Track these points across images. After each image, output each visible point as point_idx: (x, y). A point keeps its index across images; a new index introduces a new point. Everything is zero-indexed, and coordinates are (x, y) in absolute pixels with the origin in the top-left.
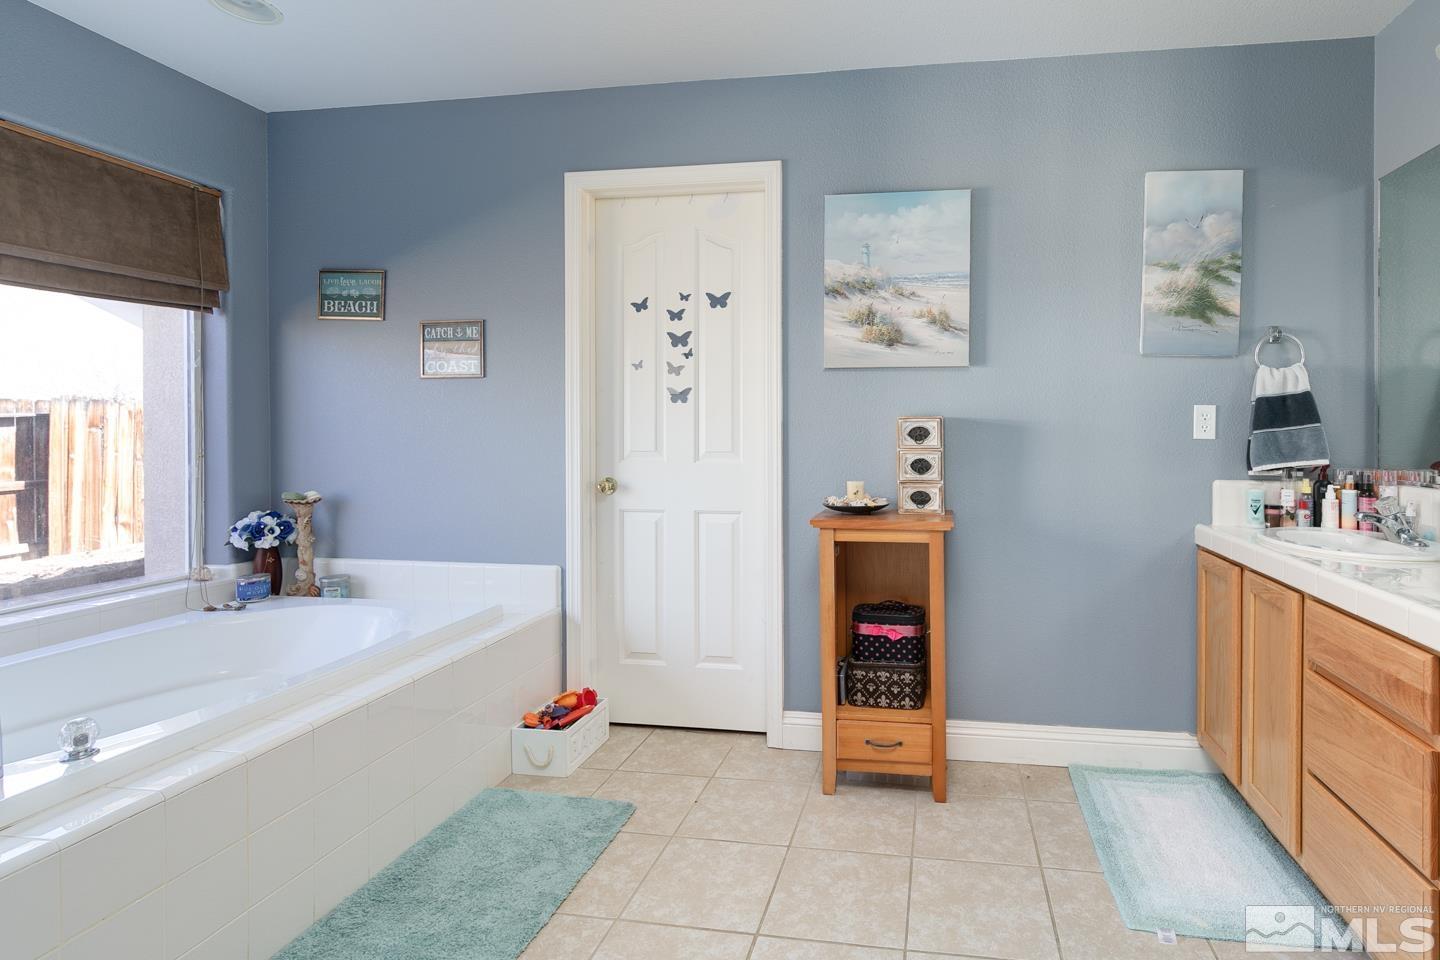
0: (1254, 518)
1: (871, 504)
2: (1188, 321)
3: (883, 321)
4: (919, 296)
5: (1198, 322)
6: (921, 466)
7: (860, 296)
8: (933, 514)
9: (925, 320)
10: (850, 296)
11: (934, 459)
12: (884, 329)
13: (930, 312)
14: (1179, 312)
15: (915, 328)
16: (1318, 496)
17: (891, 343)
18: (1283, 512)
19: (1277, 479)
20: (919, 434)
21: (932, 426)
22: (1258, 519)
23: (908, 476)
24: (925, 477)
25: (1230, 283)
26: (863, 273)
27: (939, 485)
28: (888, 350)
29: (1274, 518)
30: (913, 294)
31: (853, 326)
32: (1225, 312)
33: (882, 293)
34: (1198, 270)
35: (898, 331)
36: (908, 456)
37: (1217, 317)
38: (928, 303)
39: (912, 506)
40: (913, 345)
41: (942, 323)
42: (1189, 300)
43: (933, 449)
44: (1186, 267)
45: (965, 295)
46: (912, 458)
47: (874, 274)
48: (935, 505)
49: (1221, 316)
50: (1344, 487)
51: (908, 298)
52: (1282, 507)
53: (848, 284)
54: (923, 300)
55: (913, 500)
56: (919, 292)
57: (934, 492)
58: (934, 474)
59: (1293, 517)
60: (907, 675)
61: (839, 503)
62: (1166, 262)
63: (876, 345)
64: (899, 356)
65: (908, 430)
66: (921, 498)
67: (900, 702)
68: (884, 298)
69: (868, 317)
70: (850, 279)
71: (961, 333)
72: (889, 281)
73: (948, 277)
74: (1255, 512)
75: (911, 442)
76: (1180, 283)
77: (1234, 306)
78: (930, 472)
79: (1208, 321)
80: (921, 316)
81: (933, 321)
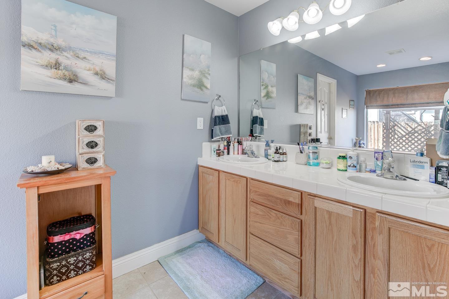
0: (214, 154)
1: (61, 168)
2: (196, 89)
3: (66, 68)
4: (88, 60)
5: (199, 90)
6: (92, 145)
7: (50, 52)
8: (100, 168)
9: (92, 72)
10: (42, 51)
11: (100, 141)
12: (66, 73)
13: (94, 69)
14: (194, 86)
15: (85, 75)
16: (228, 146)
17: (71, 81)
18: (221, 151)
19: (219, 141)
20: (91, 129)
21: (99, 124)
22: (215, 154)
23: (84, 150)
24: (94, 150)
25: (208, 79)
26: (52, 40)
27: (103, 154)
28: (69, 84)
29: (219, 154)
30: (85, 58)
31: (44, 68)
32: (206, 88)
33: (65, 54)
34: (199, 72)
35: (76, 75)
36: (84, 140)
37: (204, 89)
38: (93, 64)
39: (87, 165)
40: (85, 83)
41: (102, 76)
42: (197, 82)
43: (100, 136)
44: (196, 71)
45: (114, 64)
46: (87, 140)
47: (60, 42)
48: (100, 163)
49: (205, 89)
50: (235, 143)
51: (82, 59)
52: (220, 150)
53: (40, 44)
54: (91, 62)
55: (87, 163)
56: (88, 57)
57: (100, 157)
58: (99, 148)
59: (223, 152)
60: (88, 254)
61: (37, 169)
62: (190, 67)
63: (61, 81)
64: (75, 88)
65: (85, 126)
66: (92, 161)
67: (83, 270)
68: (66, 57)
69: (57, 65)
70: (43, 42)
71: (111, 81)
72: (70, 48)
73: (105, 54)
74: (214, 152)
75: (86, 133)
76: (194, 76)
77: (209, 86)
78: (98, 147)
79: (202, 90)
80: (89, 70)
81: (97, 74)
